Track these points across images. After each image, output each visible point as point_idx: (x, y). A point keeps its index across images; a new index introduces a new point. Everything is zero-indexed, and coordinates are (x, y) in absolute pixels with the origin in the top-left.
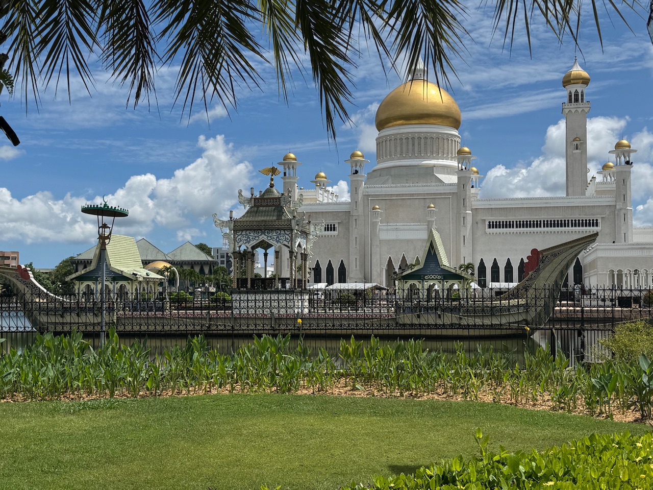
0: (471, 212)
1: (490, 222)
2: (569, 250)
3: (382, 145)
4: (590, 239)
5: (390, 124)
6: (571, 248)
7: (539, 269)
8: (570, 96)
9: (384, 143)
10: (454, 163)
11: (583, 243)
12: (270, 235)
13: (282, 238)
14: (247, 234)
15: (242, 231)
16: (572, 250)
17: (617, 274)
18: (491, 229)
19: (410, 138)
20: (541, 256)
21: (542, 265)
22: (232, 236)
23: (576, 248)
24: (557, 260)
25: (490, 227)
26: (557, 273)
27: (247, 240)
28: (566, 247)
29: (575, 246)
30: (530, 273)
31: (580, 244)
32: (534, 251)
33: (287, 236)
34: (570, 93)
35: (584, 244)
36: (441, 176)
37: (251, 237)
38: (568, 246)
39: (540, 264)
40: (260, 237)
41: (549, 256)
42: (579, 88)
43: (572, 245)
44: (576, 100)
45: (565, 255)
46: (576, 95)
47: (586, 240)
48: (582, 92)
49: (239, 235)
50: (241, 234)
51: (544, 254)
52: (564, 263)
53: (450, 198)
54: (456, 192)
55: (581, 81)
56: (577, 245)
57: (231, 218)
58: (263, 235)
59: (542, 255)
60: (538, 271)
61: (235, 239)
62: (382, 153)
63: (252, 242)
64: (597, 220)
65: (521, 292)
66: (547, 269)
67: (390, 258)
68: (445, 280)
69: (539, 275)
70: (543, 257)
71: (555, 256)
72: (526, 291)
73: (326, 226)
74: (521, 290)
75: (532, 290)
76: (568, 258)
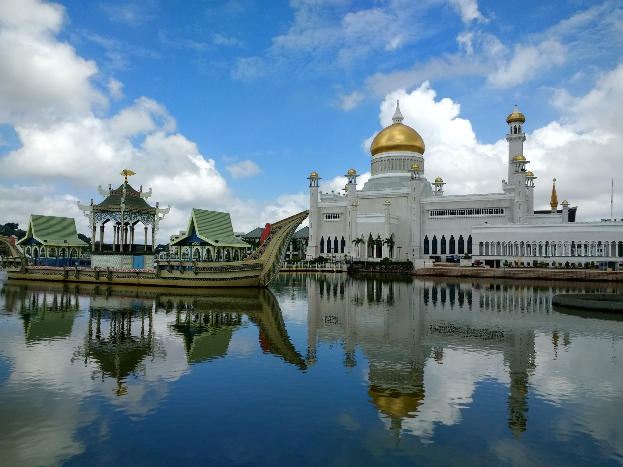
2: (288, 224)
4: (301, 216)
6: (290, 222)
11: (297, 219)
12: (112, 215)
13: (118, 217)
14: (100, 215)
15: (98, 212)
16: (290, 223)
17: (485, 245)
18: (432, 216)
21: (272, 235)
22: (93, 216)
24: (281, 231)
26: (281, 241)
27: (100, 218)
28: (287, 221)
30: (265, 241)
31: (296, 219)
32: (267, 225)
33: (120, 216)
37: (102, 217)
38: (288, 221)
40: (107, 216)
41: (276, 229)
45: (286, 227)
47: (299, 217)
49: (96, 215)
50: (97, 215)
52: (285, 234)
53: (406, 197)
54: (410, 193)
56: (293, 220)
57: (92, 204)
58: (108, 215)
59: (272, 228)
60: (269, 239)
61: (94, 219)
63: (103, 220)
64: (502, 209)
65: (259, 255)
66: (275, 238)
67: (362, 234)
68: (204, 246)
69: (269, 242)
70: (273, 229)
71: (280, 228)
72: (261, 254)
73: (334, 216)
74: (259, 254)
75: (265, 254)
76: (288, 230)
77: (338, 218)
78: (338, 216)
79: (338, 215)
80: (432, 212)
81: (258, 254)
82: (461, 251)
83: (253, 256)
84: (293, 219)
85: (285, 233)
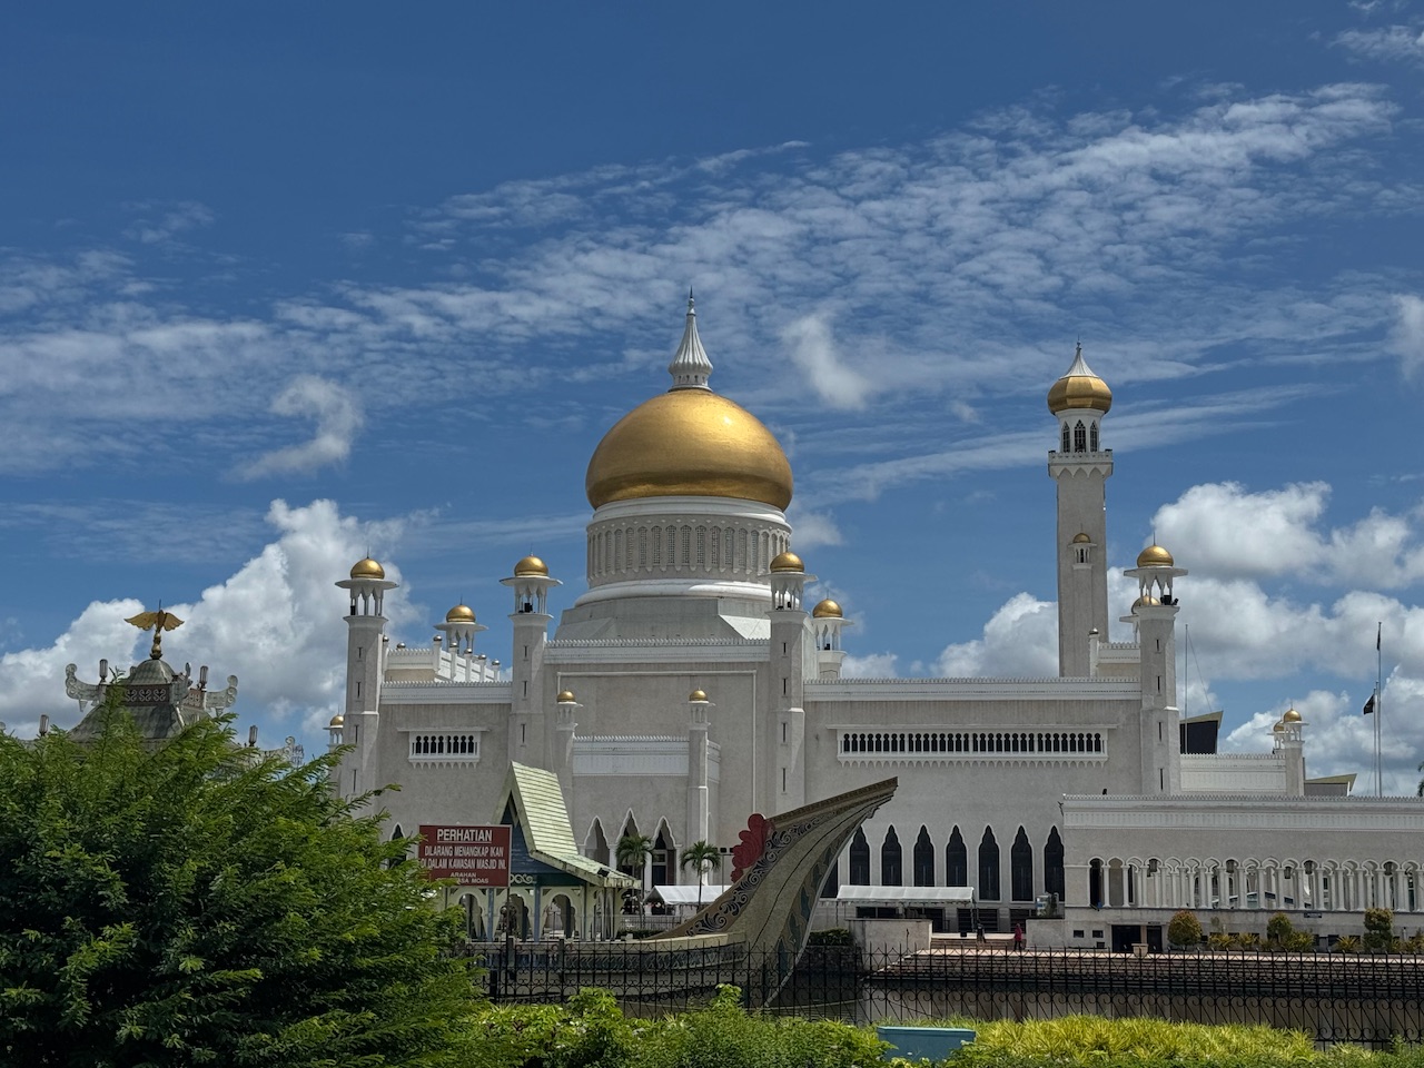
0: (801, 710)
1: (847, 736)
2: (830, 818)
3: (599, 543)
4: (878, 793)
5: (619, 494)
6: (838, 812)
7: (764, 863)
8: (1066, 435)
9: (603, 538)
10: (764, 590)
11: (862, 802)
16: (839, 817)
17: (1110, 870)
18: (851, 754)
19: (664, 528)
20: (770, 832)
21: (772, 852)
23: (847, 814)
24: (807, 841)
25: (847, 749)
26: (806, 871)
28: (827, 809)
29: (846, 809)
30: (746, 871)
31: (857, 804)
32: (755, 820)
34: (1066, 427)
35: (865, 805)
36: (732, 620)
38: (831, 809)
39: (769, 849)
41: (788, 833)
42: (1087, 417)
43: (840, 806)
44: (1081, 446)
45: (823, 829)
46: (1080, 433)
47: (871, 796)
48: (1094, 426)
51: (777, 826)
53: (752, 674)
54: (767, 660)
55: (1090, 402)
56: (851, 807)
59: (774, 828)
60: (762, 867)
62: (599, 563)
64: (1098, 736)
65: (725, 915)
66: (783, 862)
67: (597, 822)
68: (542, 888)
69: (765, 875)
70: (775, 833)
71: (801, 831)
72: (734, 914)
73: (452, 741)
74: (726, 912)
75: (749, 912)
76: (831, 838)
77: (471, 751)
78: (471, 744)
79: (471, 738)
80: (851, 739)
81: (721, 913)
82: (1022, 889)
83: (702, 921)
84: (848, 803)
85: (822, 848)
